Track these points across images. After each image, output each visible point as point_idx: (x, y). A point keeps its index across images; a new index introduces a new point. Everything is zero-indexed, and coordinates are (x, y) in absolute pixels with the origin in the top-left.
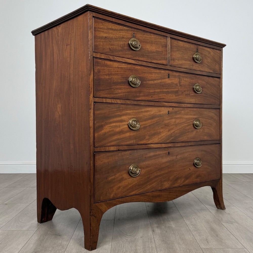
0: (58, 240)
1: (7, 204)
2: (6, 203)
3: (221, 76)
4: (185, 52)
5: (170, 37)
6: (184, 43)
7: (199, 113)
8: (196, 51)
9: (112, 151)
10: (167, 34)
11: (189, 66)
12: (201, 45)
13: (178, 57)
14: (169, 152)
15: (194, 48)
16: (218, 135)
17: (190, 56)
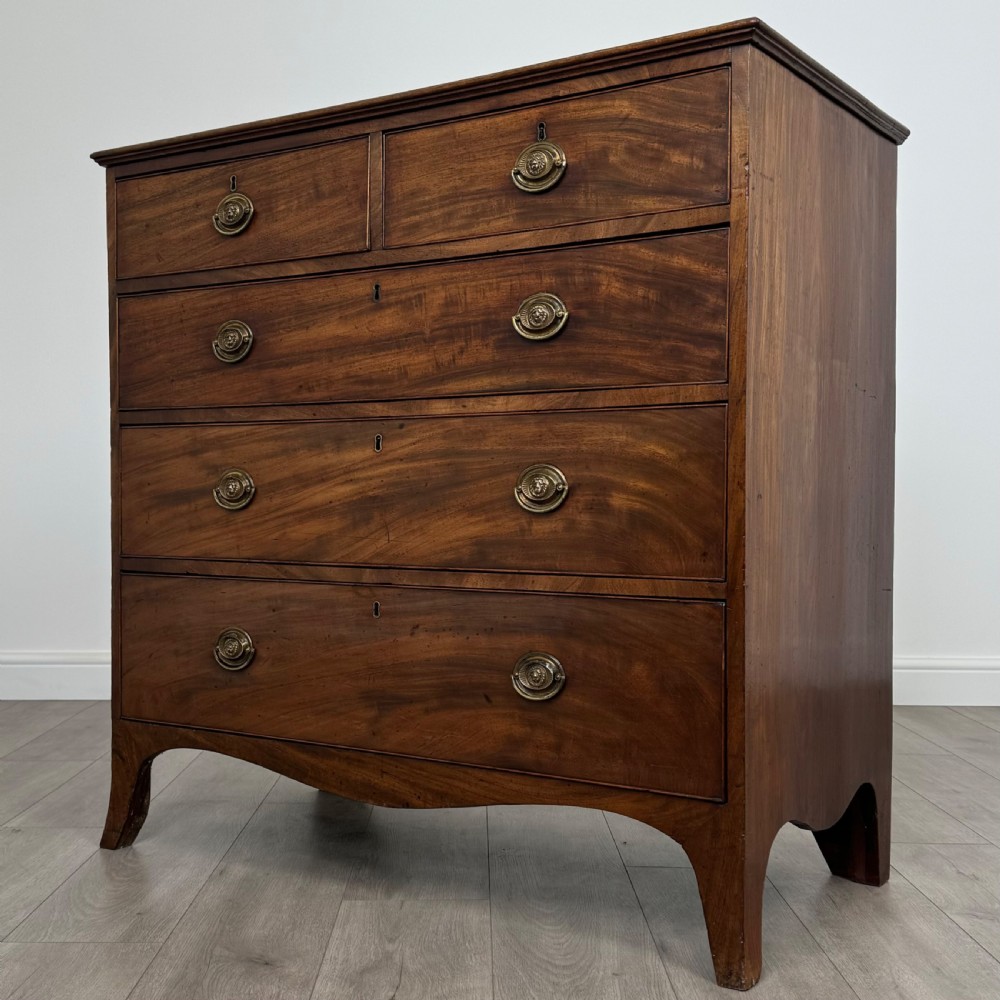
0: (261, 984)
1: (19, 831)
2: (14, 824)
3: (728, 214)
4: (465, 166)
5: (384, 132)
6: (460, 127)
7: (558, 436)
8: (534, 136)
9: (168, 575)
10: (365, 124)
11: (488, 222)
12: (567, 92)
13: (424, 203)
14: (377, 604)
15: (518, 127)
16: (705, 554)
17: (494, 174)
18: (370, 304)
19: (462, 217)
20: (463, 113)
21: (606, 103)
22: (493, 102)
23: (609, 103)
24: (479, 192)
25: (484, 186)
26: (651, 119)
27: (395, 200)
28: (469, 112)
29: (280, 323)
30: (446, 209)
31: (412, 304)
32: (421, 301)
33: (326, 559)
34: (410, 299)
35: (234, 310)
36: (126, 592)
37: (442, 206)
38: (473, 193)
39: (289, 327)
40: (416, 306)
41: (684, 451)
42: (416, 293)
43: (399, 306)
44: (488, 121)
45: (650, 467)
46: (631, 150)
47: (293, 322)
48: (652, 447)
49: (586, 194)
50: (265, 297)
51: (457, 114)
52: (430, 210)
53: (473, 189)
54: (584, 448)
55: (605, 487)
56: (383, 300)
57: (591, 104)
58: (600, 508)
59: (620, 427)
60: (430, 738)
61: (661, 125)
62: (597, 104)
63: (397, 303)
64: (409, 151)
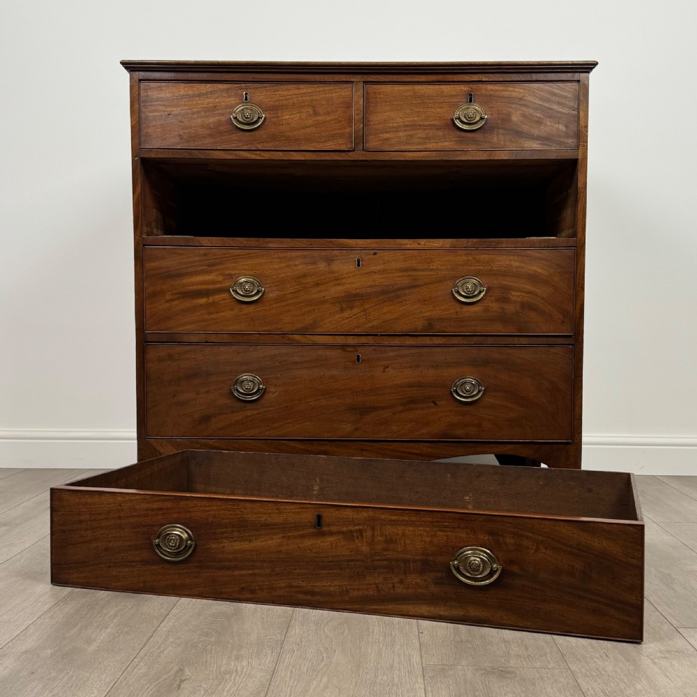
3: (578, 154)
4: (421, 110)
5: (364, 82)
6: (417, 87)
7: (479, 262)
8: (465, 100)
9: (190, 343)
10: (351, 76)
11: (437, 143)
12: (487, 80)
13: (393, 127)
14: (358, 356)
15: (455, 93)
16: (563, 322)
17: (439, 117)
18: (312, 530)
19: (419, 138)
20: (420, 80)
21: (510, 89)
22: (440, 77)
23: (511, 89)
24: (430, 125)
25: (433, 123)
26: (536, 102)
27: (372, 123)
28: (424, 80)
29: (222, 533)
30: (409, 133)
31: (353, 536)
32: (362, 535)
33: (320, 330)
34: (351, 532)
35: (175, 516)
36: (151, 354)
37: (405, 131)
38: (426, 126)
39: (232, 538)
40: (358, 538)
41: (552, 270)
42: (357, 528)
43: (341, 536)
44: (437, 87)
45: (533, 278)
46: (524, 116)
47: (236, 534)
48: (534, 268)
49: (498, 135)
50: (207, 509)
51: (416, 80)
52: (397, 131)
53: (426, 123)
54: (495, 268)
55: (507, 289)
56: (325, 529)
57: (501, 88)
58: (505, 300)
59: (516, 258)
60: (396, 428)
61: (541, 105)
62: (504, 88)
63: (339, 533)
64: (382, 96)
